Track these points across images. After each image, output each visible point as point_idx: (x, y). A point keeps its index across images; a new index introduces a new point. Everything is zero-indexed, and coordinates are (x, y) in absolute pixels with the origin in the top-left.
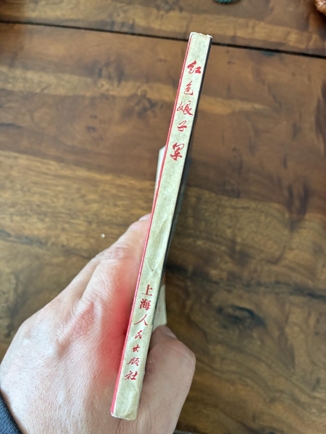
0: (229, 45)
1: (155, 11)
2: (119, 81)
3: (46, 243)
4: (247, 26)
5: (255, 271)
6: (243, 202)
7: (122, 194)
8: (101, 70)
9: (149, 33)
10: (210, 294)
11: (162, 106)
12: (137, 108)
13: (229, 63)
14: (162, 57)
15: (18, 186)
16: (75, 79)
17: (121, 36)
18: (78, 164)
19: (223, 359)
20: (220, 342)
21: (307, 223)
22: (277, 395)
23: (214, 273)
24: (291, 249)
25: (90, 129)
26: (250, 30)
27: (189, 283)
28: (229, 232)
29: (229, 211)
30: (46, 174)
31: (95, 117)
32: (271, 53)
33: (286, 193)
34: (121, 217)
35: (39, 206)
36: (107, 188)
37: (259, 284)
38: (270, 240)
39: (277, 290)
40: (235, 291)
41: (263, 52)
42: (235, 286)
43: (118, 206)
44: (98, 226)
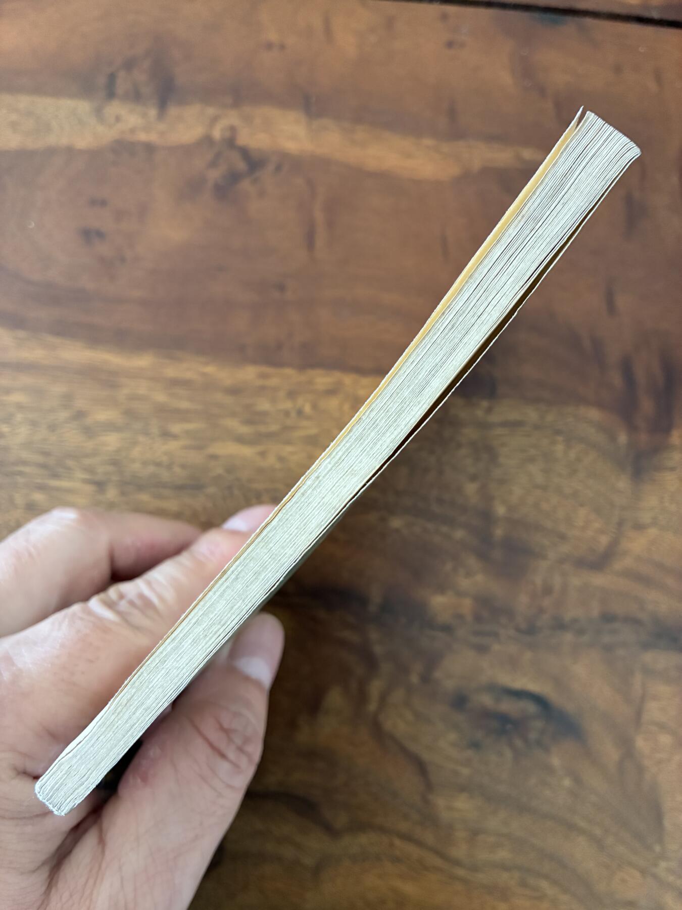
0: (446, 1)
2: (163, 105)
5: (548, 590)
6: (507, 411)
7: (185, 405)
8: (112, 78)
10: (432, 661)
11: (278, 168)
12: (214, 175)
13: (450, 44)
14: (274, 37)
16: (47, 106)
18: (63, 330)
19: (475, 833)
20: (465, 788)
21: (676, 458)
23: (438, 601)
24: (639, 527)
25: (91, 235)
27: (374, 635)
28: (471, 488)
29: (469, 433)
31: (103, 203)
32: (557, 17)
33: (616, 379)
34: (183, 466)
36: (142, 388)
37: (560, 625)
38: (582, 505)
39: (607, 639)
40: (496, 647)
41: (536, 15)
42: (496, 635)
43: (175, 437)
44: (123, 494)
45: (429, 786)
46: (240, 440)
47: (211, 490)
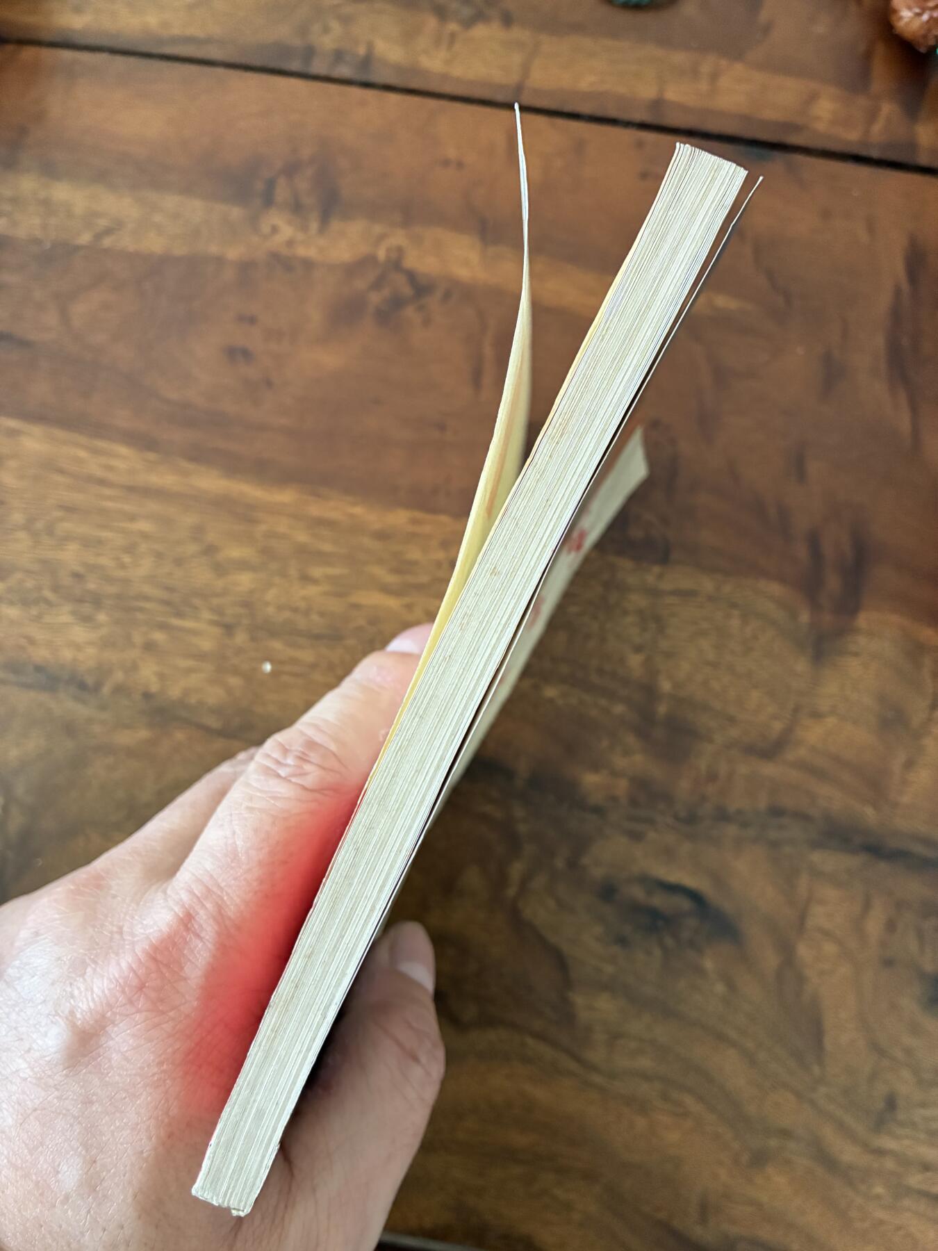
0: (643, 126)
1: (431, 22)
2: (325, 218)
3: (97, 687)
4: (695, 73)
5: (712, 777)
6: (679, 578)
7: (327, 547)
8: (271, 185)
9: (415, 84)
10: (580, 845)
11: (447, 296)
12: (375, 298)
14: (452, 153)
15: (18, 517)
16: (196, 209)
17: (333, 88)
18: (198, 455)
19: (615, 1037)
20: (608, 986)
21: (862, 640)
22: (773, 1143)
23: (591, 780)
24: (817, 715)
25: (237, 354)
26: (704, 86)
27: (519, 812)
28: (635, 661)
29: (637, 600)
30: (102, 482)
31: (252, 320)
32: (763, 152)
33: (802, 552)
34: (322, 614)
35: (77, 576)
36: (282, 526)
37: (722, 816)
38: (755, 687)
39: (773, 834)
40: (652, 835)
41: (742, 148)
42: (651, 822)
43: (314, 581)
44: (253, 639)
45: (568, 982)
46: (386, 589)
47: (350, 642)
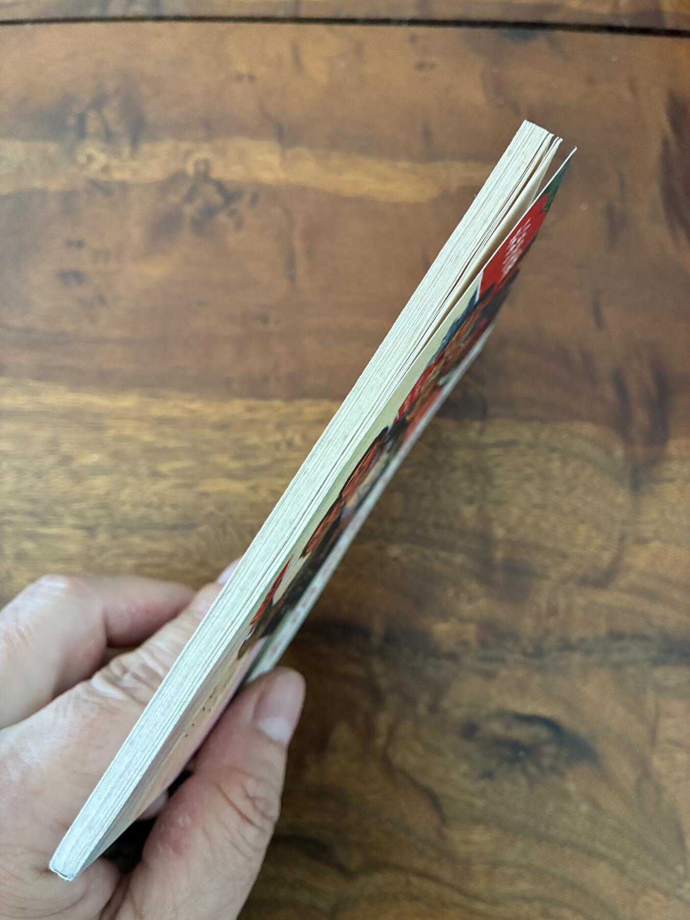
0: (414, 22)
2: (135, 142)
5: (553, 611)
6: (500, 430)
7: (172, 443)
8: (82, 119)
10: (439, 690)
11: (255, 199)
12: (189, 210)
13: (421, 66)
14: (243, 68)
16: (16, 149)
17: (130, 26)
18: (45, 374)
19: (494, 865)
20: (480, 820)
21: (675, 466)
23: (441, 629)
24: (642, 541)
25: (68, 277)
27: (378, 667)
28: (468, 512)
29: (463, 456)
31: (80, 244)
32: (527, 32)
33: (609, 392)
34: (174, 506)
36: (129, 429)
37: (567, 646)
38: (582, 522)
39: (616, 657)
40: (503, 672)
41: (506, 31)
42: (502, 660)
43: (164, 476)
44: (114, 537)
45: (444, 820)
46: (231, 475)
47: (203, 529)
